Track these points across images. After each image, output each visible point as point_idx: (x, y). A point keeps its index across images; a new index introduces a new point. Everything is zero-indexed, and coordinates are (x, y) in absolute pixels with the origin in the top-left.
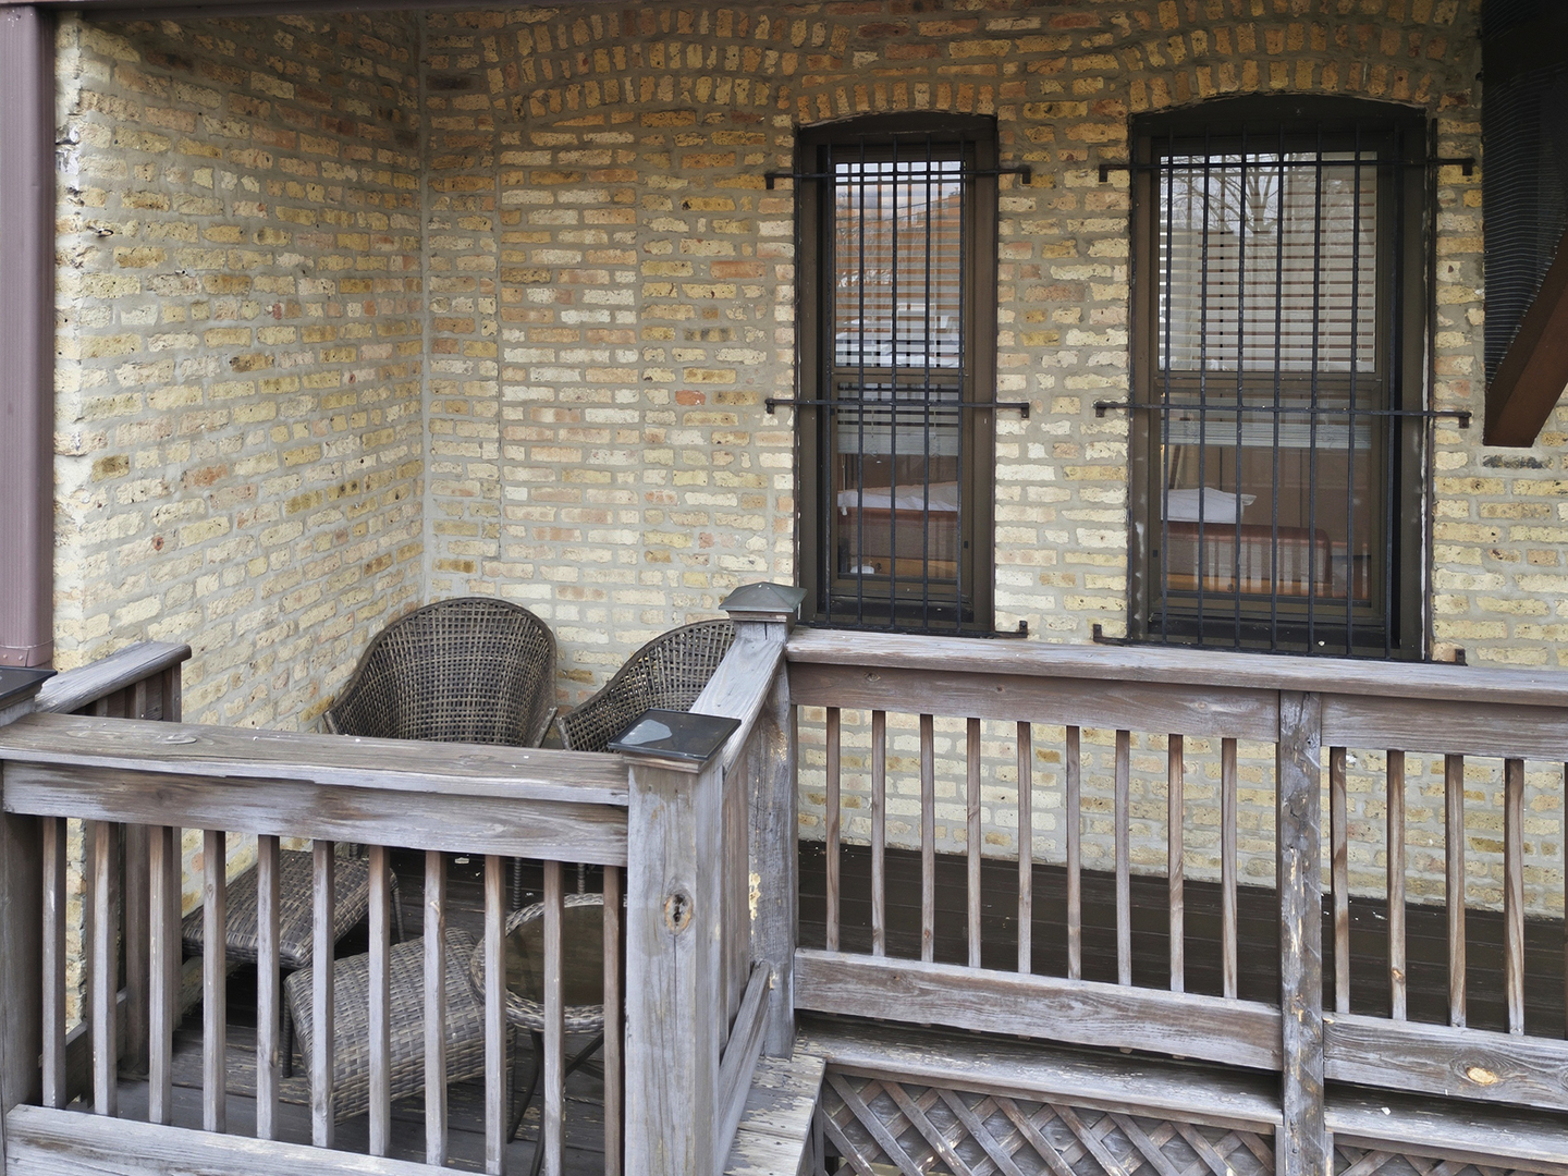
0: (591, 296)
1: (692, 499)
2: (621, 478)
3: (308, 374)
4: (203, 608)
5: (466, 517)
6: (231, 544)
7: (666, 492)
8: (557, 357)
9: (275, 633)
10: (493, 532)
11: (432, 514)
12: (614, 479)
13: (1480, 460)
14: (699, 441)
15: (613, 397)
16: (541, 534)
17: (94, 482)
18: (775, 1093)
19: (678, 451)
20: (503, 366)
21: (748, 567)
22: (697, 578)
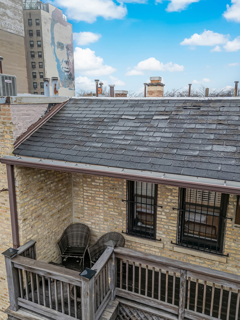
0: (96, 181)
1: (111, 213)
2: (101, 208)
3: (53, 197)
4: (38, 234)
5: (79, 211)
6: (42, 224)
7: (107, 211)
8: (91, 189)
9: (49, 233)
10: (83, 214)
11: (74, 210)
12: (100, 208)
13: (234, 226)
14: (112, 204)
15: (100, 196)
16: (89, 215)
17: (23, 222)
18: (111, 306)
19: (109, 205)
20: (84, 190)
21: (119, 224)
22: (112, 224)
